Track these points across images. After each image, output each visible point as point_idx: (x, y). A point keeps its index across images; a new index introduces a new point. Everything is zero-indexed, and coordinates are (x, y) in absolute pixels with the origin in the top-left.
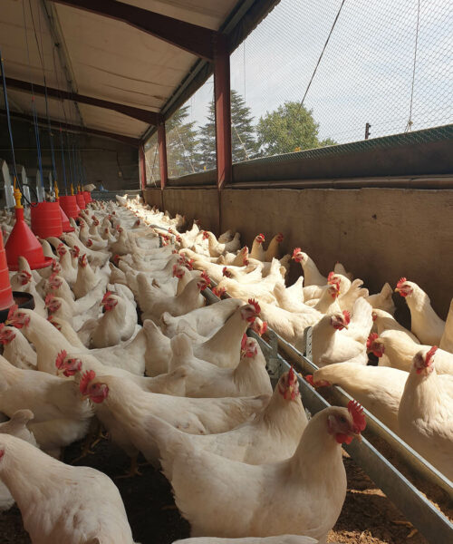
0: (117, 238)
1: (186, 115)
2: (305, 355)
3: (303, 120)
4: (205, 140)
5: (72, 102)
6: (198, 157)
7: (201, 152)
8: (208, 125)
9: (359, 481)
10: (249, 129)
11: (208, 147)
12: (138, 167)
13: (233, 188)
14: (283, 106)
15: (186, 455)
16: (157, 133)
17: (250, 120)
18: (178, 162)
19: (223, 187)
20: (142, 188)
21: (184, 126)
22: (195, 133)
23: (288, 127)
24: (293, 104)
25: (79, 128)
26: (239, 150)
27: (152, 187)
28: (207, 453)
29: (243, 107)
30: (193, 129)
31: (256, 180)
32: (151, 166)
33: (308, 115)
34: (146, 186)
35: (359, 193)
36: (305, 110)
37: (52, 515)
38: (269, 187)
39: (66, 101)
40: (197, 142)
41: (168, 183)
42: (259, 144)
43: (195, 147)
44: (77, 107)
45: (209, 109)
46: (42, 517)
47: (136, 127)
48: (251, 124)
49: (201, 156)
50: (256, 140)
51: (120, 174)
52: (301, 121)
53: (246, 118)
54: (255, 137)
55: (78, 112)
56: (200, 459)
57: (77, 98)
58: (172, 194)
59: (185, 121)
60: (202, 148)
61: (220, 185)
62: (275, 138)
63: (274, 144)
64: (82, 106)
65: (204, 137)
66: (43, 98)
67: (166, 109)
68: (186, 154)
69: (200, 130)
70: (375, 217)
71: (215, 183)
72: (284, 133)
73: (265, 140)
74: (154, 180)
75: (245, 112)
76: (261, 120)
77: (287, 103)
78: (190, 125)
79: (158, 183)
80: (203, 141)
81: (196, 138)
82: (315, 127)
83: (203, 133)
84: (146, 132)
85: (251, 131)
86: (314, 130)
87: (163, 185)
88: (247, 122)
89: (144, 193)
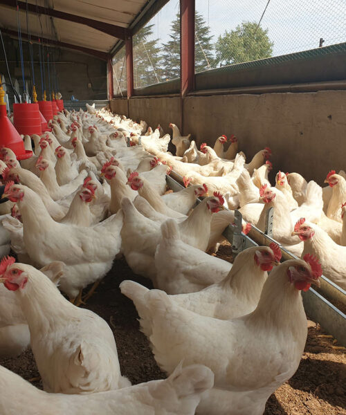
0: (88, 139)
1: (150, 33)
2: (266, 233)
3: (259, 39)
4: (168, 56)
5: (48, 17)
6: (160, 72)
7: (163, 68)
8: (170, 42)
9: (314, 346)
10: (208, 47)
11: (170, 63)
12: (106, 79)
13: (196, 95)
14: (241, 26)
15: (164, 310)
16: (124, 46)
17: (209, 39)
18: (142, 76)
19: (186, 95)
20: (110, 98)
21: (149, 43)
22: (158, 50)
23: (245, 45)
24: (249, 24)
25: (54, 42)
26: (199, 66)
27: (119, 97)
28: (182, 309)
29: (203, 26)
30: (156, 46)
31: (217, 87)
32: (118, 79)
33: (264, 34)
34: (113, 96)
35: (316, 96)
36: (261, 29)
37: (53, 343)
38: (229, 93)
39: (43, 16)
40: (160, 58)
41: (134, 93)
42: (217, 61)
43: (158, 63)
44: (52, 22)
45: (171, 28)
46: (46, 343)
47: (105, 41)
48: (211, 42)
49: (163, 71)
50: (215, 57)
51: (90, 85)
52: (257, 40)
53: (206, 36)
54: (214, 54)
55: (53, 26)
56: (177, 313)
57: (52, 13)
58: (138, 103)
59: (149, 39)
60: (165, 64)
61: (183, 93)
62: (233, 55)
63: (231, 61)
64: (57, 21)
65: (166, 53)
66: (24, 14)
67: (133, 25)
68: (150, 69)
69: (163, 47)
70: (330, 117)
71: (179, 91)
72: (240, 51)
73: (223, 57)
74: (120, 91)
75: (205, 30)
76: (220, 39)
77: (244, 23)
78: (153, 43)
79: (125, 94)
80: (165, 57)
81: (159, 54)
82: (270, 45)
83: (166, 50)
84: (115, 46)
85: (211, 49)
86: (268, 48)
87: (129, 95)
88: (206, 40)
89: (112, 103)
